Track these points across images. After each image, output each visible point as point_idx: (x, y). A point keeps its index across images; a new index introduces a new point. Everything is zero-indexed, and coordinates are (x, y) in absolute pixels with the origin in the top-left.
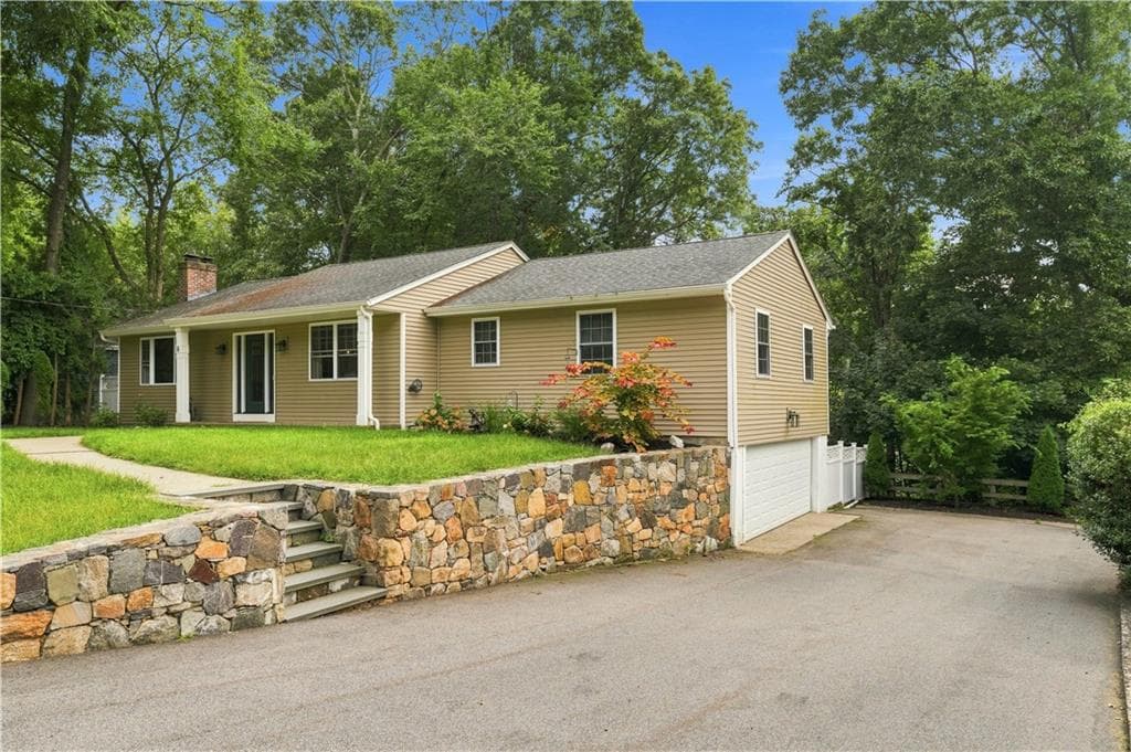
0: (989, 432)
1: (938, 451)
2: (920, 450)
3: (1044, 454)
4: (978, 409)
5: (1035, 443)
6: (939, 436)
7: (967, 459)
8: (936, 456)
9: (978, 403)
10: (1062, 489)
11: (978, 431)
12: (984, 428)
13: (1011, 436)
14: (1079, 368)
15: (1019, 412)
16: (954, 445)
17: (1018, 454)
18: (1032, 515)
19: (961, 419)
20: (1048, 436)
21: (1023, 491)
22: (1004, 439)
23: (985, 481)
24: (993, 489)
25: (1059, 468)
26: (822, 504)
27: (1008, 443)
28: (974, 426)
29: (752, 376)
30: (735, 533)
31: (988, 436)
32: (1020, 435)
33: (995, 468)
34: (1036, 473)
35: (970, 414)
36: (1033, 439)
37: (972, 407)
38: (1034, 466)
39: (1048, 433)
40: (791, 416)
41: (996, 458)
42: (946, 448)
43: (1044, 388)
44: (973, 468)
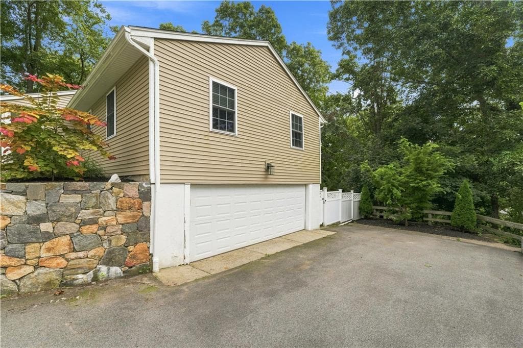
0: (424, 183)
1: (392, 195)
2: (382, 193)
3: (463, 197)
4: (419, 170)
5: (457, 191)
6: (393, 185)
7: (411, 199)
8: (392, 197)
9: (418, 166)
10: (475, 218)
11: (418, 183)
12: (422, 181)
13: (439, 185)
14: (485, 148)
15: (446, 171)
16: (402, 191)
17: (445, 197)
18: (454, 233)
19: (408, 176)
20: (465, 187)
21: (449, 217)
22: (435, 187)
23: (425, 212)
24: (430, 216)
25: (473, 205)
26: (313, 225)
27: (438, 190)
28: (416, 179)
29: (207, 130)
30: (155, 259)
31: (425, 186)
32: (447, 186)
33: (430, 205)
34: (457, 208)
35: (414, 173)
36: (456, 188)
37: (415, 169)
38: (456, 204)
39: (465, 184)
40: (268, 167)
41: (431, 199)
42: (397, 193)
43: (463, 158)
44: (416, 204)
